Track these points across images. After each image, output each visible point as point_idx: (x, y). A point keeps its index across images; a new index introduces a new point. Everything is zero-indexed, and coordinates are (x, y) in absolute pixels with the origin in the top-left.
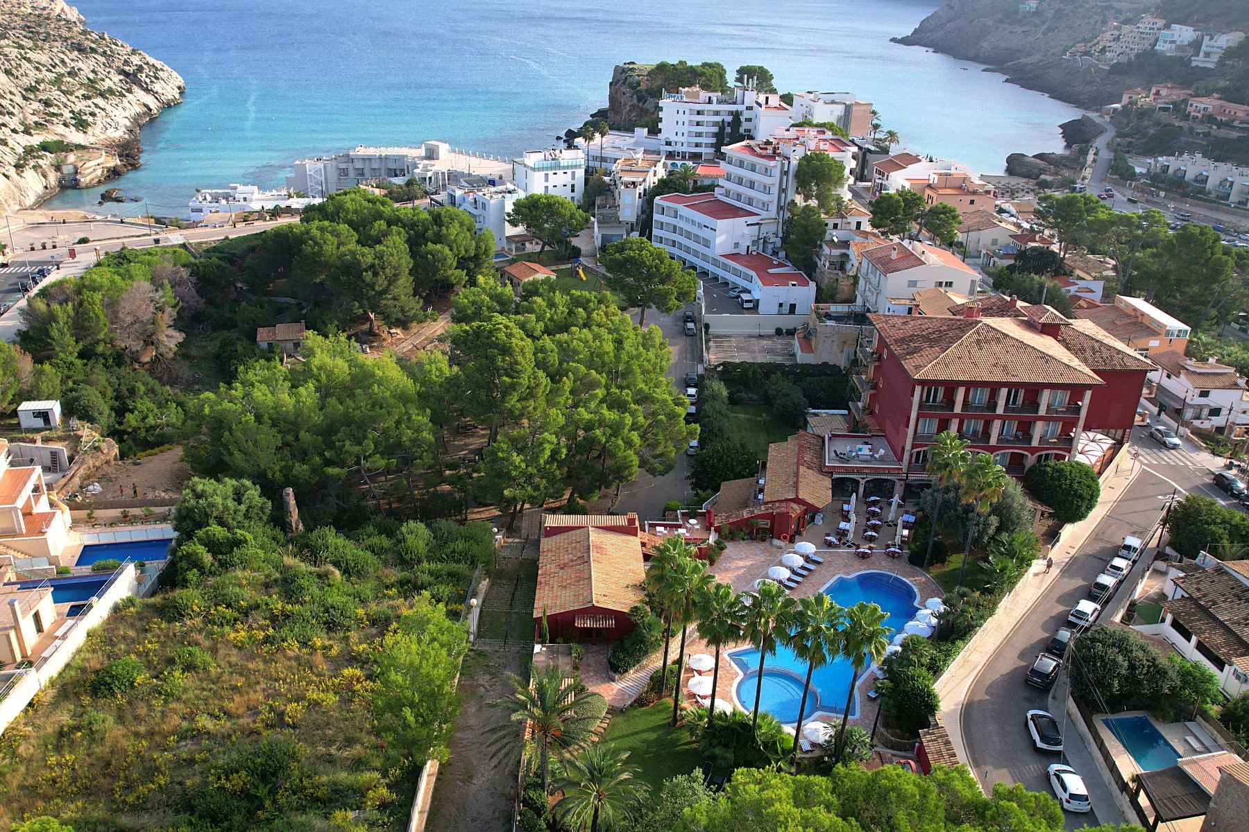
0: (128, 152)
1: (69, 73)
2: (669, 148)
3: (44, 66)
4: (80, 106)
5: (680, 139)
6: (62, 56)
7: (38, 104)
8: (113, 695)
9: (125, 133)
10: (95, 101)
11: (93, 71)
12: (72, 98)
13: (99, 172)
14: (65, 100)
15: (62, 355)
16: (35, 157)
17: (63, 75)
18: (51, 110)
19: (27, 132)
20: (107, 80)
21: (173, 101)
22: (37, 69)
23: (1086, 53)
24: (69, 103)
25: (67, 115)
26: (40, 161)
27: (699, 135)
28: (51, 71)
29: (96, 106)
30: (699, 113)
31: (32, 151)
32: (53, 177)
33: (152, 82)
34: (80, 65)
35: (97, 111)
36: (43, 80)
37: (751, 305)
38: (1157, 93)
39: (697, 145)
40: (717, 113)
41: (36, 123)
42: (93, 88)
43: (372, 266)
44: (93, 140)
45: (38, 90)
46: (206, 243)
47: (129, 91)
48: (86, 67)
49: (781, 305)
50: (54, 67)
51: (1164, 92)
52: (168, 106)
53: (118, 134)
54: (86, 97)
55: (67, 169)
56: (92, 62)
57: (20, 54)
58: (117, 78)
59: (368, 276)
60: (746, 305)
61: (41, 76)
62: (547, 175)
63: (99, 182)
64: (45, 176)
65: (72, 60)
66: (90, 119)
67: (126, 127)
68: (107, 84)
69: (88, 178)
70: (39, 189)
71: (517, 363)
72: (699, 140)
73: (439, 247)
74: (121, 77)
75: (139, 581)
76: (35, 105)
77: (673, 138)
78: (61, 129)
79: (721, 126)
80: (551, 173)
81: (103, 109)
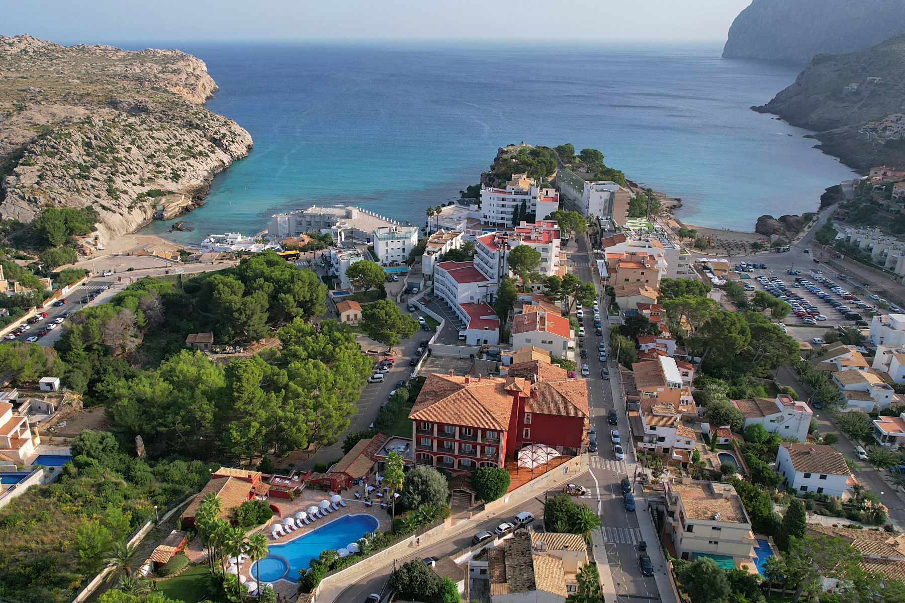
0: (198, 195)
1: (177, 144)
2: (486, 220)
3: (162, 140)
4: (179, 165)
5: (491, 214)
6: (175, 132)
7: (152, 166)
8: (6, 528)
9: (202, 181)
10: (187, 161)
11: (193, 141)
12: (175, 160)
13: (177, 210)
14: (169, 162)
15: (75, 350)
16: (141, 201)
17: (173, 145)
18: (160, 169)
19: (142, 185)
20: (200, 146)
21: (241, 155)
22: (157, 143)
23: (875, 130)
24: (171, 164)
25: (169, 171)
26: (144, 203)
27: (503, 213)
28: (166, 143)
29: (188, 164)
30: (503, 200)
31: (141, 197)
32: (150, 213)
33: (230, 144)
34: (186, 137)
35: (187, 168)
36: (159, 150)
37: (463, 338)
38: (885, 174)
39: (502, 219)
40: (514, 200)
41: (149, 178)
42: (191, 153)
43: (240, 309)
44: (180, 187)
45: (155, 156)
46: (192, 274)
47: (213, 152)
48: (188, 138)
49: (479, 340)
50: (168, 140)
51: (889, 174)
52: (236, 160)
53: (196, 183)
54: (183, 159)
55: (159, 208)
56: (193, 135)
57: (149, 135)
58: (206, 144)
59: (236, 315)
60: (460, 338)
61: (158, 147)
62: (387, 243)
63: (176, 216)
64: (145, 212)
65: (181, 135)
66: (182, 173)
67: (204, 177)
68: (200, 148)
69: (169, 214)
70: (140, 220)
71: (242, 386)
72: (503, 216)
73: (288, 296)
74: (210, 143)
75: (46, 477)
76: (151, 167)
77: (487, 214)
78: (162, 181)
79: (516, 207)
80: (389, 241)
81: (192, 166)
